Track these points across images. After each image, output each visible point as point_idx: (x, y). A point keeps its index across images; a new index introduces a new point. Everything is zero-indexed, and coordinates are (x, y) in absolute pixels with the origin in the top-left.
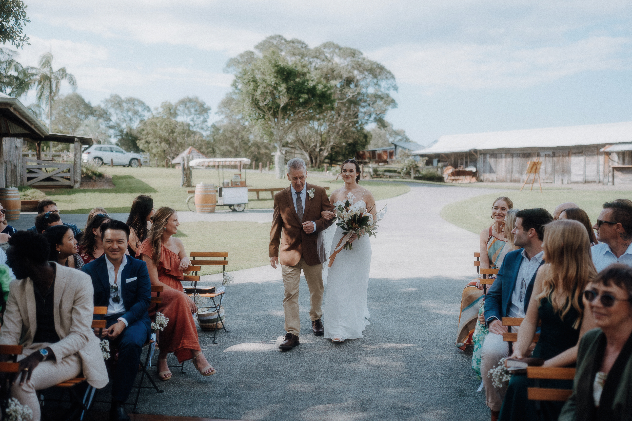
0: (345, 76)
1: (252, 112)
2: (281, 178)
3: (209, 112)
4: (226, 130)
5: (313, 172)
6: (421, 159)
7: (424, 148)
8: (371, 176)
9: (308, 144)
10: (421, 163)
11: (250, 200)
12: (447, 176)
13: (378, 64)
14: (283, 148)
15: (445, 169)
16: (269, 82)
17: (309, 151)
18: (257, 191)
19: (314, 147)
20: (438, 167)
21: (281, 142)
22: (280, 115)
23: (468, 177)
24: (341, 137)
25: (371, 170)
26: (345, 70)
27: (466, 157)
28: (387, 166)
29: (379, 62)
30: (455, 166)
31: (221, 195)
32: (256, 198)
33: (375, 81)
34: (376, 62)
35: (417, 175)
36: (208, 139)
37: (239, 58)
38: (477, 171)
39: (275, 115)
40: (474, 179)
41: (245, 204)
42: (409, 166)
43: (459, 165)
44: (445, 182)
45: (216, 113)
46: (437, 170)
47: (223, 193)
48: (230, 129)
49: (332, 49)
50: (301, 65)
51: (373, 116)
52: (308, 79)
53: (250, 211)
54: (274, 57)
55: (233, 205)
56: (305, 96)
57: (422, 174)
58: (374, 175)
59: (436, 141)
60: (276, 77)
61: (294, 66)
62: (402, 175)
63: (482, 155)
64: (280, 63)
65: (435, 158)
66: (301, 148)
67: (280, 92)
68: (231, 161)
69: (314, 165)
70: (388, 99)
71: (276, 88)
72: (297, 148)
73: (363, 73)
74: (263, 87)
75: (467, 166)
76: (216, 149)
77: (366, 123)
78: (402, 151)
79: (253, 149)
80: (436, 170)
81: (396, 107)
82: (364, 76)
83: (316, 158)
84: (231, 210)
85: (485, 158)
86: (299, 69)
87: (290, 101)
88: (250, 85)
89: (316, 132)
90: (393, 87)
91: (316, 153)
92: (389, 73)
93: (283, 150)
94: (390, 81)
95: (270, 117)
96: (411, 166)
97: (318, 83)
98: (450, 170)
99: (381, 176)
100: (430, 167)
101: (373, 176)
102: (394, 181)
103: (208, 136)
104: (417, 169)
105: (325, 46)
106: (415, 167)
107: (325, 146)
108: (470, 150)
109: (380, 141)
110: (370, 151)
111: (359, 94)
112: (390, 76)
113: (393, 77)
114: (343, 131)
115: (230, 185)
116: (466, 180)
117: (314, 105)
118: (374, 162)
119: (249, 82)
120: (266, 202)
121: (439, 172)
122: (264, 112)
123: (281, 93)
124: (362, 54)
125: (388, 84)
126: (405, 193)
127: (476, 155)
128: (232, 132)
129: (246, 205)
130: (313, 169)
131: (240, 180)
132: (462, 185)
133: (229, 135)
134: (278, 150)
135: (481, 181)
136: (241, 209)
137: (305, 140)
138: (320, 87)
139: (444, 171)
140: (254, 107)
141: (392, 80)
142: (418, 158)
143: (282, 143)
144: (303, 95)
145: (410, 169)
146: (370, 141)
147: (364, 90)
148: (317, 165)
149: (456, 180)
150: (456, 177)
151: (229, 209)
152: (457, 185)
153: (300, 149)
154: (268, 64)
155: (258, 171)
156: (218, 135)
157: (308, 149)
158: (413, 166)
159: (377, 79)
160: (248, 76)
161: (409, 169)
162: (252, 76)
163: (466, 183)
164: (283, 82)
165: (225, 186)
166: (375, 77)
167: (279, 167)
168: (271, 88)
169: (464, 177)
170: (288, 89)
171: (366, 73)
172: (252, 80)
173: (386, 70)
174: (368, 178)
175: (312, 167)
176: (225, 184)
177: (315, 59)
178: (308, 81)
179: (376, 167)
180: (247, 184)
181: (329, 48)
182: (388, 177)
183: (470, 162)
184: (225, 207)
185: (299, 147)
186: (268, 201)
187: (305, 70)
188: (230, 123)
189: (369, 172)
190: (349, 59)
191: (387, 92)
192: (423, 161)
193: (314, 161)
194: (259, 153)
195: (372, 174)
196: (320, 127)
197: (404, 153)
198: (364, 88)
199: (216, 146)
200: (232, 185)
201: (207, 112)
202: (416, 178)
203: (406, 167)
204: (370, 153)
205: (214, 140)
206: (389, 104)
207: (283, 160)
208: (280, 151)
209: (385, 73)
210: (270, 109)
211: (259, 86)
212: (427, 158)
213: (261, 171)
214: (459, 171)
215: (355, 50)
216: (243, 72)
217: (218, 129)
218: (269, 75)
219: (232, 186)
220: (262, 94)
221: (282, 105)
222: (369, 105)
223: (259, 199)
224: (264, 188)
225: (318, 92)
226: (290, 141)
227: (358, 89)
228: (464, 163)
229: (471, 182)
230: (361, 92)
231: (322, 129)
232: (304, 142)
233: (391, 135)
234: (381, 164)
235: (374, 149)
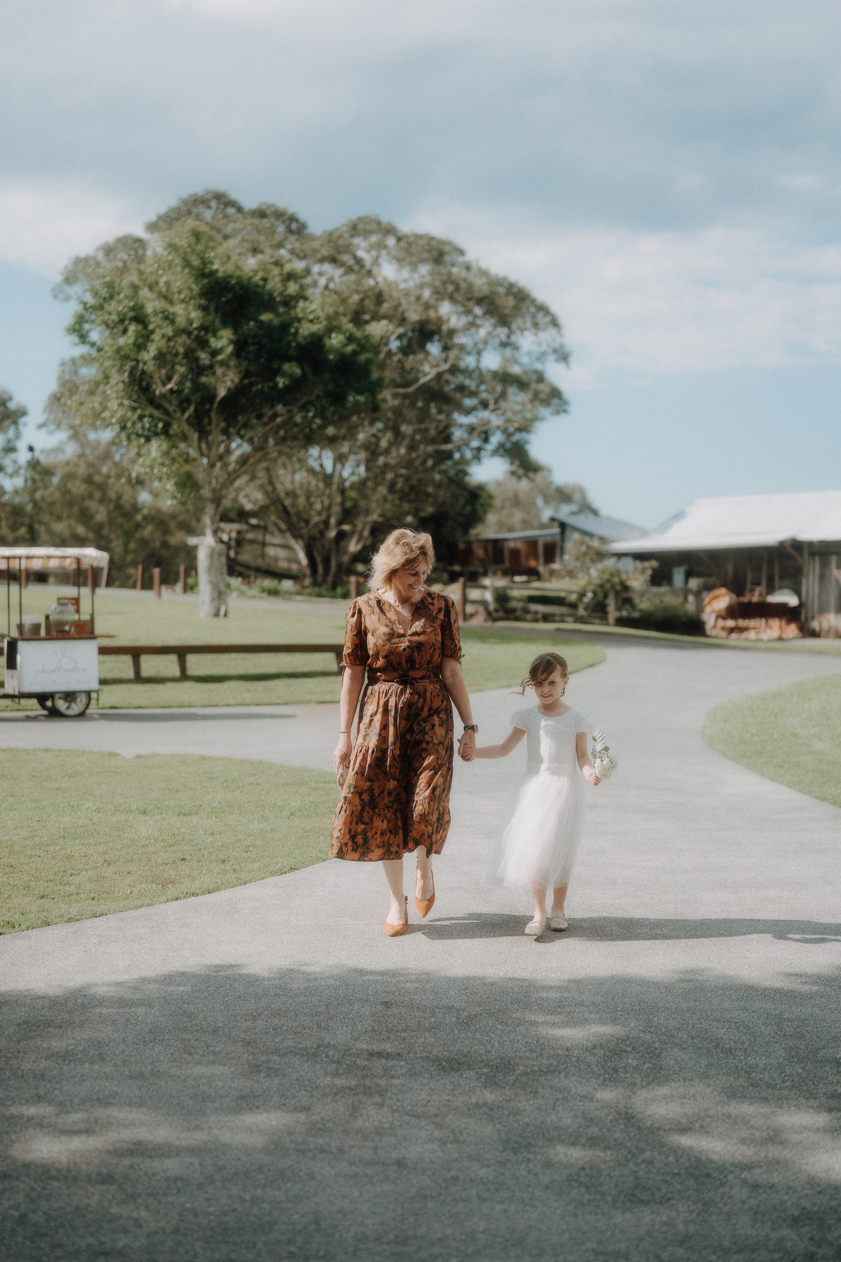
0: (414, 316)
1: (129, 414)
2: (217, 614)
3: (22, 421)
4: (70, 477)
5: (315, 599)
6: (639, 564)
7: (645, 533)
8: (489, 614)
9: (304, 516)
10: (637, 582)
11: (103, 682)
12: (713, 617)
13: (511, 286)
14: (222, 525)
15: (707, 597)
16: (181, 321)
17: (306, 537)
18: (136, 653)
19: (321, 526)
20: (686, 592)
21: (218, 506)
22: (216, 423)
23: (775, 623)
24: (401, 499)
25: (489, 596)
26: (412, 299)
27: (771, 564)
28: (536, 584)
29: (513, 277)
30: (737, 587)
31: (12, 664)
32: (131, 674)
33: (502, 332)
34: (505, 278)
35: (625, 614)
36: (17, 500)
37: (100, 256)
38: (801, 605)
39: (200, 424)
40: (792, 630)
41: (88, 693)
42: (602, 586)
43: (749, 586)
44: (706, 636)
45: (41, 426)
46: (686, 598)
47: (19, 658)
48: (82, 470)
49: (374, 239)
50: (281, 274)
51: (496, 439)
52: (300, 315)
53: (104, 717)
54: (200, 247)
55: (51, 696)
56: (293, 369)
57: (641, 611)
58: (496, 610)
59: (679, 516)
60: (204, 309)
61: (260, 275)
62: (581, 612)
63: (817, 559)
64: (215, 267)
65: (679, 564)
66: (283, 526)
67: (214, 353)
68: (49, 557)
69: (319, 578)
70: (541, 387)
71: (203, 343)
72: (271, 528)
73: (468, 312)
74: (163, 336)
75: (771, 589)
76: (42, 529)
77: (477, 458)
78: (582, 543)
79: (148, 531)
80: (680, 600)
81: (565, 411)
82: (470, 318)
83: (327, 561)
84: (45, 712)
85: (825, 565)
86: (275, 284)
87: (246, 381)
88: (125, 331)
89: (327, 479)
90: (555, 351)
91: (327, 545)
92: (543, 309)
93: (223, 531)
94: (548, 336)
95: (186, 428)
96: (608, 586)
97: (330, 330)
98: (722, 600)
99: (519, 613)
100: (663, 589)
101: (495, 615)
102: (558, 630)
103: (16, 492)
104: (625, 595)
105: (355, 228)
106: (618, 587)
107: (350, 522)
108: (782, 544)
109: (518, 516)
110: (487, 541)
111: (454, 370)
112: (547, 319)
113: (555, 323)
114: (407, 479)
115: (43, 633)
116: (769, 631)
117: (318, 397)
118: (499, 573)
119: (122, 321)
120: (160, 687)
121: (691, 606)
122: (166, 412)
123: (220, 357)
124: (462, 252)
125: (540, 345)
126: (591, 666)
127: (798, 558)
128: (88, 480)
129: (94, 695)
130: (317, 590)
131: (76, 617)
132: (760, 645)
133: (78, 488)
134: (209, 532)
135: (814, 634)
136: (76, 708)
137: (293, 505)
138: (335, 340)
139: (707, 600)
140: (135, 397)
141: (552, 331)
142: (629, 565)
143: (221, 509)
144: (286, 367)
145: (606, 596)
146: (485, 512)
147: (469, 361)
148: (330, 579)
149: (741, 630)
150: (741, 623)
151: (39, 707)
152: (743, 644)
153: (280, 530)
154: (179, 269)
155: (149, 596)
156: (46, 488)
157: (304, 531)
158: (613, 586)
159: (509, 328)
160: (120, 302)
161: (600, 595)
162: (132, 304)
163: (770, 641)
164: (225, 325)
165: (27, 634)
166: (504, 321)
167: (211, 583)
168: (188, 342)
169: (763, 621)
170: (240, 347)
171: (478, 311)
172: (131, 314)
173: (533, 301)
174: (478, 621)
175: (315, 584)
176: (26, 628)
177: (327, 267)
178: (299, 320)
179: (505, 589)
180: (97, 631)
181: (367, 233)
182: (540, 616)
183: (782, 578)
184: (23, 702)
185: (276, 525)
186: (169, 685)
187: (292, 288)
188: (82, 456)
189: (484, 603)
190: (424, 269)
191: (539, 366)
192: (643, 571)
193: (320, 570)
194: (165, 544)
195: (492, 607)
196: (339, 467)
197: (588, 547)
198: (469, 353)
199: (40, 522)
200: (48, 632)
201: (15, 423)
202: (621, 622)
203: (592, 587)
204: (485, 549)
205: (36, 504)
206: (546, 402)
207: (223, 560)
208: (215, 532)
209: (532, 310)
210: (184, 404)
211: (152, 332)
212: (654, 564)
213: (160, 594)
214: (750, 603)
215: (443, 242)
216: (104, 292)
217: (48, 472)
218: (183, 301)
219: (49, 637)
220: (161, 357)
221: (222, 393)
222: (485, 405)
223: (139, 679)
224: (158, 642)
225: (331, 357)
226: (249, 507)
227: (453, 354)
228: (764, 582)
229: (785, 636)
230: (462, 365)
231: (346, 473)
232: (292, 511)
233: (547, 499)
234: (518, 579)
235: (500, 536)
